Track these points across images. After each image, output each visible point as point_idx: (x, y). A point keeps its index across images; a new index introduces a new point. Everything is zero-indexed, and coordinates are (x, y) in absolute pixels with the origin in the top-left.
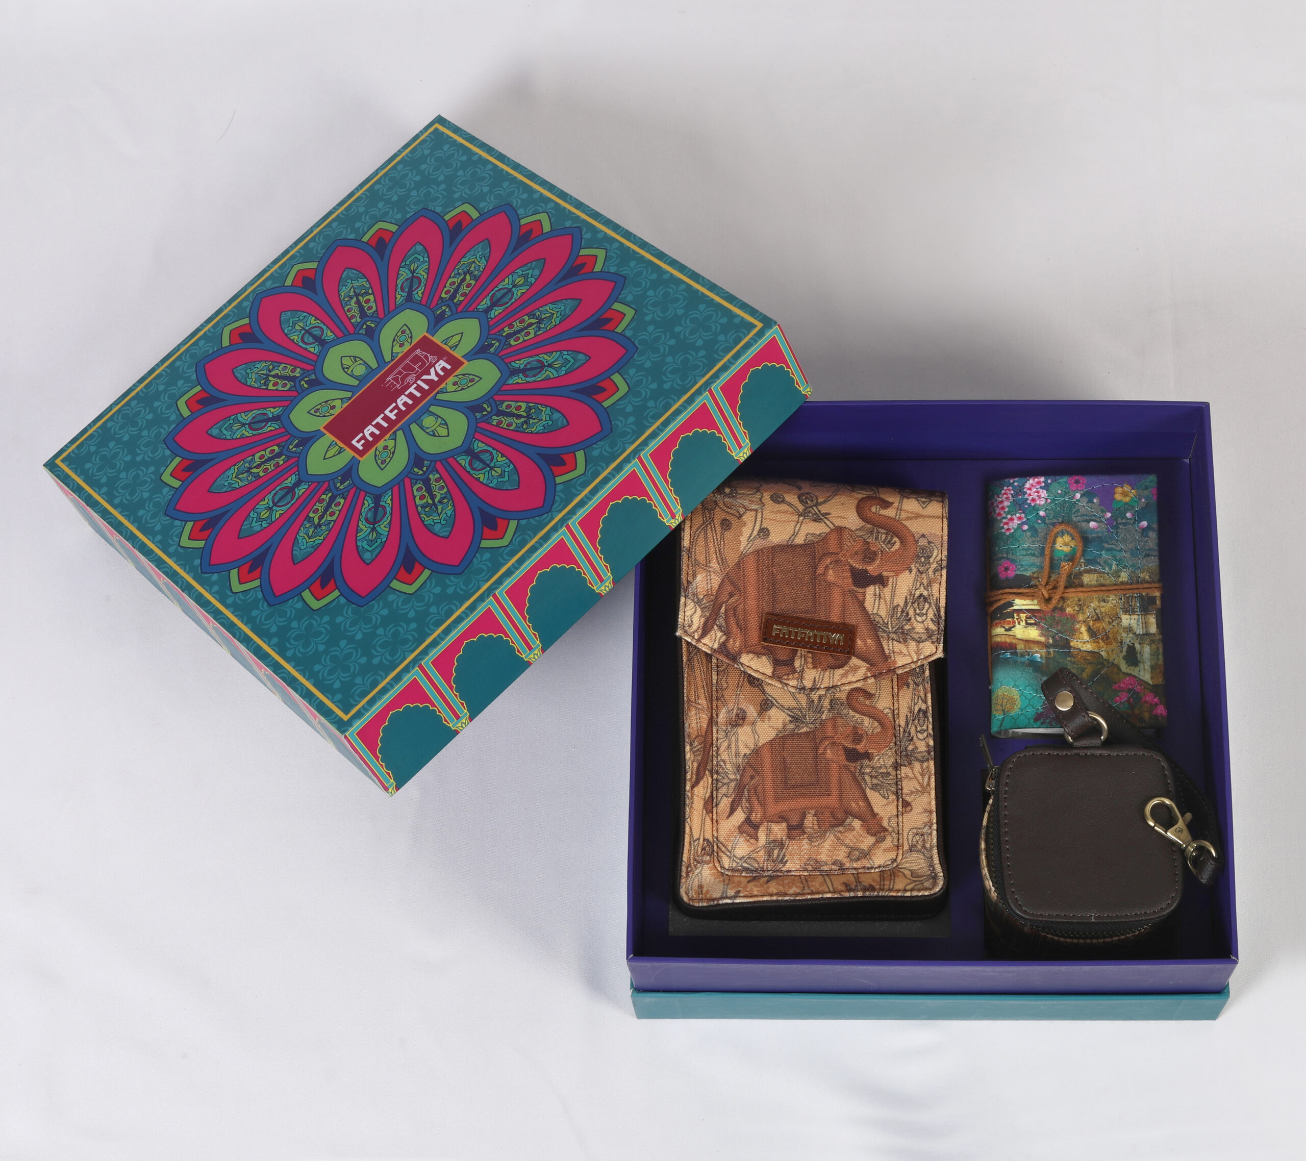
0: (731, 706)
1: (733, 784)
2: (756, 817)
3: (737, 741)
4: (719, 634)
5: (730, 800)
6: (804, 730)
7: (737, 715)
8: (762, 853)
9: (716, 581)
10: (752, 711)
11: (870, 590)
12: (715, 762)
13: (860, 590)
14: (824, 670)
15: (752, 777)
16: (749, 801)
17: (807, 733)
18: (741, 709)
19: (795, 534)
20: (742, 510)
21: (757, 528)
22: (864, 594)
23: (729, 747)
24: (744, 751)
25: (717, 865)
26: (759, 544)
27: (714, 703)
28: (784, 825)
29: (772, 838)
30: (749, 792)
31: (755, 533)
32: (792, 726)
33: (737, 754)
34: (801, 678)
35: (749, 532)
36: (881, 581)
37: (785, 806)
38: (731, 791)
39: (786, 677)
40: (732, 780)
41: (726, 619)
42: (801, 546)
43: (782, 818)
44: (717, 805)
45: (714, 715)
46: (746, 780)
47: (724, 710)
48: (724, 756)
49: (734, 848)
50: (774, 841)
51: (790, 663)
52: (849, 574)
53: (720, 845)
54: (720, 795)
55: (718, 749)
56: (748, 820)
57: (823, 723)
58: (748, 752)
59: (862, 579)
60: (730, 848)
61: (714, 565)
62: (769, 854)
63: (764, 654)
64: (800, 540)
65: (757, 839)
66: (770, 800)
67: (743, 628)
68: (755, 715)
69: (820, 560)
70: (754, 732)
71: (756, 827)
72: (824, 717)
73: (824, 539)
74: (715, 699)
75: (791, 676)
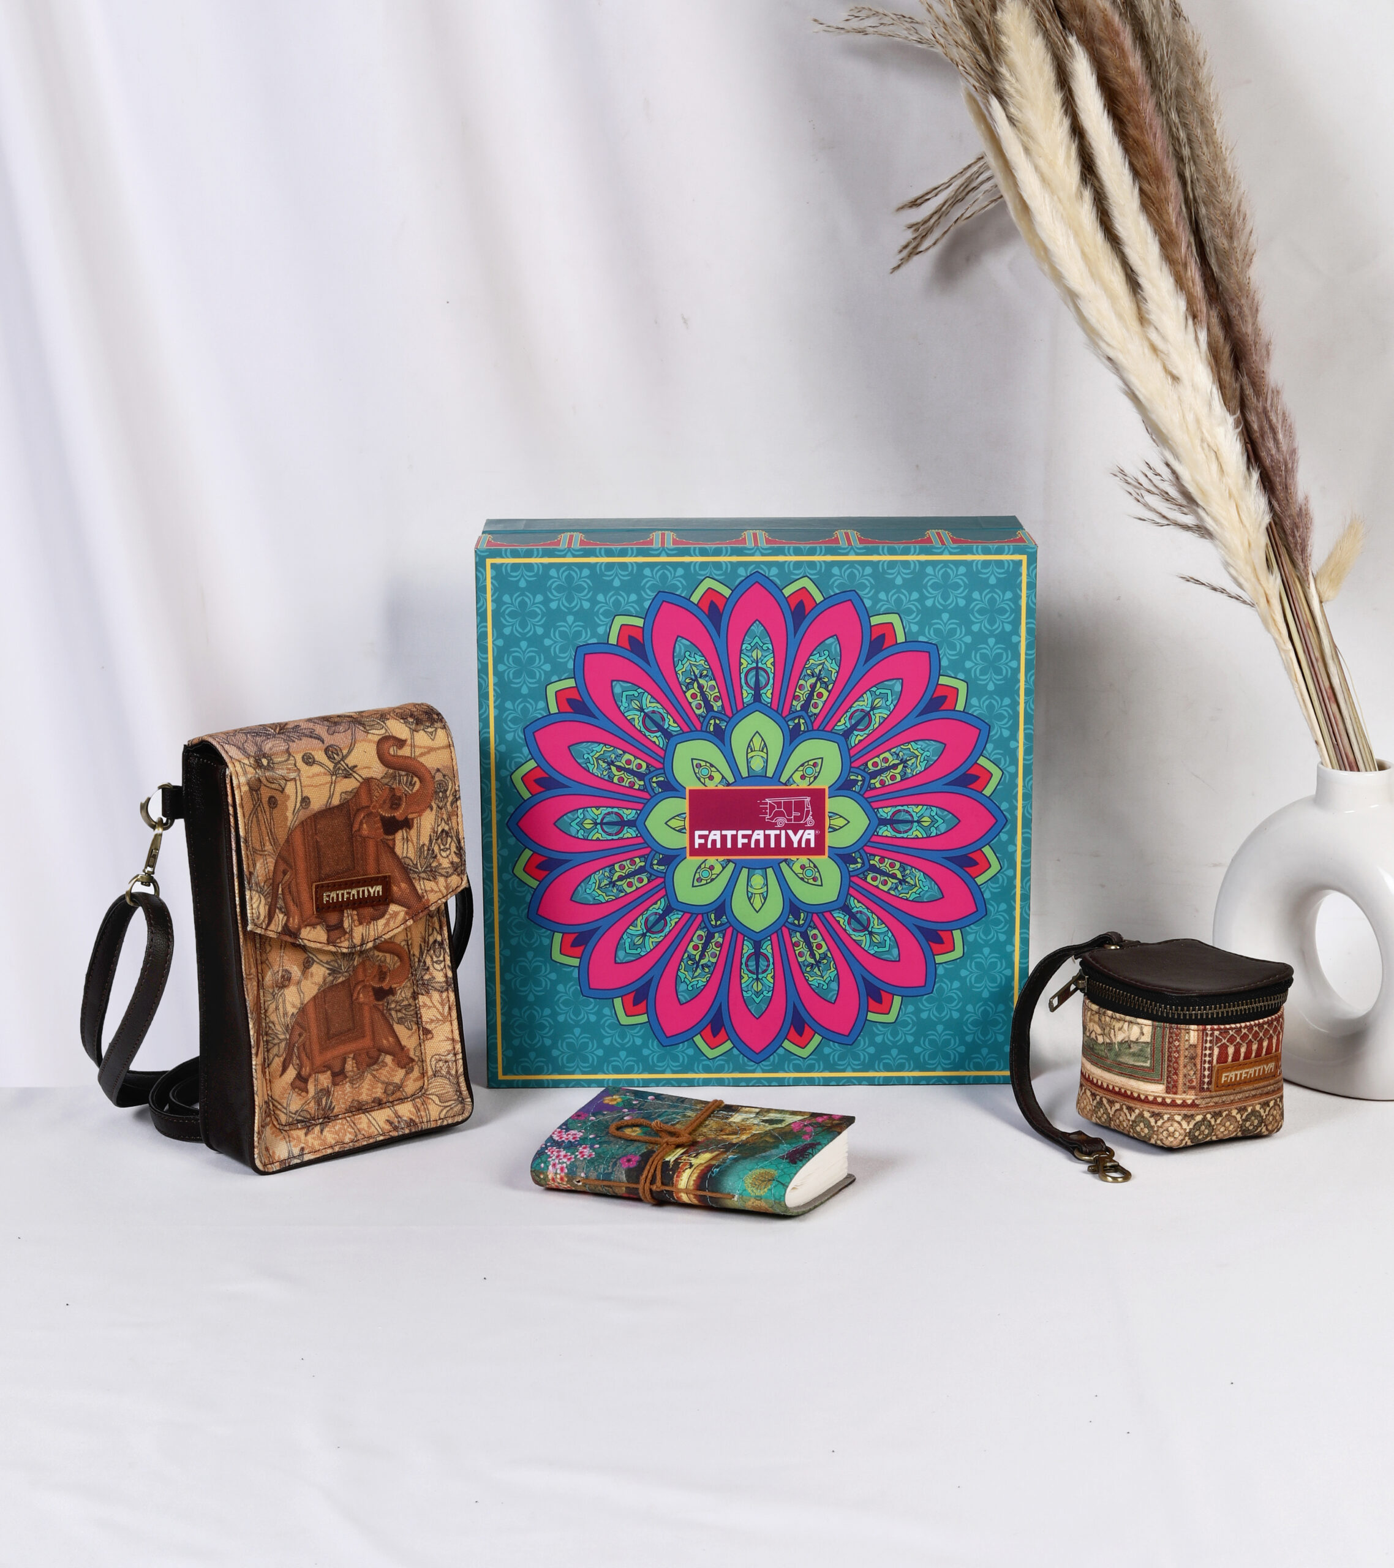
0: (276, 968)
1: (283, 1045)
2: (305, 1071)
3: (284, 1002)
4: (281, 916)
5: (282, 1059)
6: (341, 980)
7: (283, 977)
8: (312, 1104)
9: (271, 862)
10: (296, 971)
11: (399, 835)
12: (264, 1024)
13: (391, 837)
14: (369, 923)
15: (300, 1035)
16: (299, 1057)
17: (343, 982)
18: (286, 971)
19: (331, 797)
20: (282, 782)
21: (299, 799)
22: (394, 840)
23: (277, 1008)
24: (291, 1010)
25: (276, 1123)
26: (303, 815)
27: (259, 968)
28: (329, 1073)
29: (320, 1087)
30: (298, 1048)
31: (298, 804)
32: (331, 978)
33: (285, 1014)
34: (352, 937)
35: (293, 806)
36: (407, 824)
37: (329, 1055)
38: (282, 1050)
39: (338, 941)
40: (282, 1040)
41: (284, 899)
42: (337, 807)
43: (327, 1067)
44: (269, 1065)
45: (260, 979)
46: (296, 1037)
47: (269, 973)
48: (273, 1017)
49: (288, 1105)
50: (321, 1090)
51: (339, 926)
52: (380, 825)
53: (276, 1104)
54: (271, 1056)
55: (266, 1011)
56: (299, 1076)
57: (355, 969)
58: (295, 1011)
59: (392, 826)
60: (285, 1105)
61: (268, 847)
62: (319, 1103)
63: (318, 924)
64: (336, 801)
65: (307, 1092)
66: (316, 1052)
67: (298, 904)
68: (299, 974)
69: (355, 815)
70: (300, 991)
71: (305, 1081)
72: (356, 963)
73: (356, 793)
74: (262, 964)
75: (343, 939)
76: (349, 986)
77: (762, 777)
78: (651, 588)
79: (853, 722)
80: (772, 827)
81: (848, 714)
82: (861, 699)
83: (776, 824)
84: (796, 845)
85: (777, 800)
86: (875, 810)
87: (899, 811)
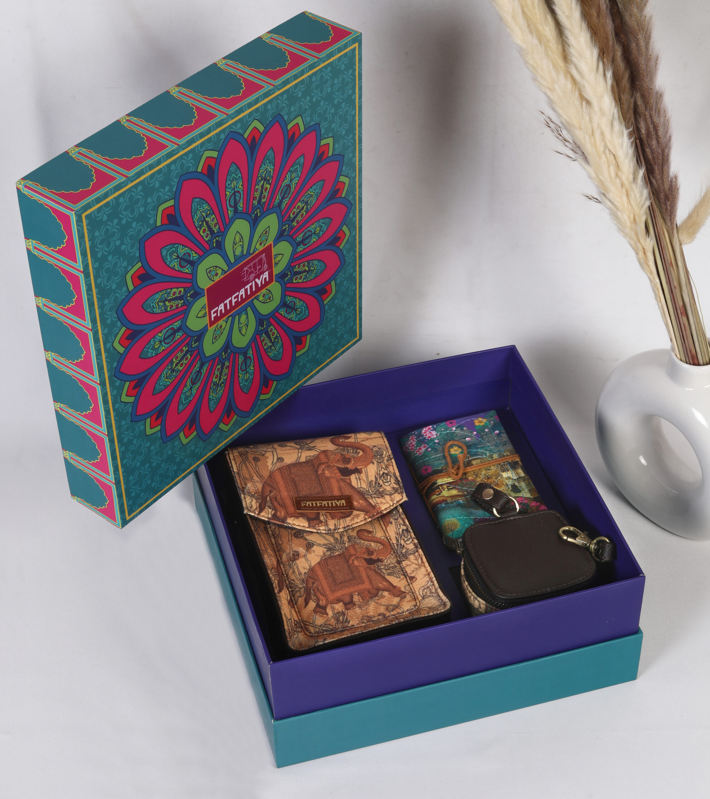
0: (288, 551)
1: (303, 590)
2: (323, 602)
3: (298, 567)
5: (303, 598)
6: (337, 553)
7: (293, 555)
8: (333, 620)
10: (302, 550)
11: (353, 477)
12: (287, 582)
13: (348, 478)
15: (313, 583)
16: (315, 595)
17: (339, 555)
18: (295, 551)
19: (299, 458)
20: (263, 452)
21: (276, 458)
22: (350, 479)
23: (294, 572)
24: (303, 571)
25: (307, 632)
27: (277, 553)
28: (341, 603)
29: (336, 611)
30: (314, 590)
31: (275, 460)
32: (329, 553)
33: (300, 574)
34: (327, 525)
35: (272, 460)
36: (358, 471)
37: (339, 594)
38: (302, 593)
39: (317, 526)
40: (301, 588)
41: (272, 503)
42: (304, 462)
43: (338, 601)
44: (296, 603)
45: (280, 559)
46: (310, 585)
47: (285, 554)
48: (293, 577)
49: (314, 622)
50: (338, 613)
51: (317, 518)
52: (337, 471)
53: (306, 623)
54: (296, 598)
55: (287, 575)
56: (318, 605)
57: (346, 548)
58: (306, 571)
59: (347, 472)
60: (311, 622)
61: (256, 478)
62: (338, 620)
63: (300, 517)
64: (303, 459)
65: (327, 614)
66: (328, 592)
67: (284, 506)
68: (304, 551)
69: (318, 467)
70: (307, 560)
71: (324, 608)
72: (346, 545)
73: (317, 457)
76: (345, 557)
77: (242, 256)
78: (176, 178)
79: (282, 195)
80: (248, 283)
81: (280, 192)
82: (286, 178)
83: (250, 280)
84: (260, 286)
85: (248, 266)
86: (294, 239)
87: (306, 232)
